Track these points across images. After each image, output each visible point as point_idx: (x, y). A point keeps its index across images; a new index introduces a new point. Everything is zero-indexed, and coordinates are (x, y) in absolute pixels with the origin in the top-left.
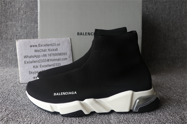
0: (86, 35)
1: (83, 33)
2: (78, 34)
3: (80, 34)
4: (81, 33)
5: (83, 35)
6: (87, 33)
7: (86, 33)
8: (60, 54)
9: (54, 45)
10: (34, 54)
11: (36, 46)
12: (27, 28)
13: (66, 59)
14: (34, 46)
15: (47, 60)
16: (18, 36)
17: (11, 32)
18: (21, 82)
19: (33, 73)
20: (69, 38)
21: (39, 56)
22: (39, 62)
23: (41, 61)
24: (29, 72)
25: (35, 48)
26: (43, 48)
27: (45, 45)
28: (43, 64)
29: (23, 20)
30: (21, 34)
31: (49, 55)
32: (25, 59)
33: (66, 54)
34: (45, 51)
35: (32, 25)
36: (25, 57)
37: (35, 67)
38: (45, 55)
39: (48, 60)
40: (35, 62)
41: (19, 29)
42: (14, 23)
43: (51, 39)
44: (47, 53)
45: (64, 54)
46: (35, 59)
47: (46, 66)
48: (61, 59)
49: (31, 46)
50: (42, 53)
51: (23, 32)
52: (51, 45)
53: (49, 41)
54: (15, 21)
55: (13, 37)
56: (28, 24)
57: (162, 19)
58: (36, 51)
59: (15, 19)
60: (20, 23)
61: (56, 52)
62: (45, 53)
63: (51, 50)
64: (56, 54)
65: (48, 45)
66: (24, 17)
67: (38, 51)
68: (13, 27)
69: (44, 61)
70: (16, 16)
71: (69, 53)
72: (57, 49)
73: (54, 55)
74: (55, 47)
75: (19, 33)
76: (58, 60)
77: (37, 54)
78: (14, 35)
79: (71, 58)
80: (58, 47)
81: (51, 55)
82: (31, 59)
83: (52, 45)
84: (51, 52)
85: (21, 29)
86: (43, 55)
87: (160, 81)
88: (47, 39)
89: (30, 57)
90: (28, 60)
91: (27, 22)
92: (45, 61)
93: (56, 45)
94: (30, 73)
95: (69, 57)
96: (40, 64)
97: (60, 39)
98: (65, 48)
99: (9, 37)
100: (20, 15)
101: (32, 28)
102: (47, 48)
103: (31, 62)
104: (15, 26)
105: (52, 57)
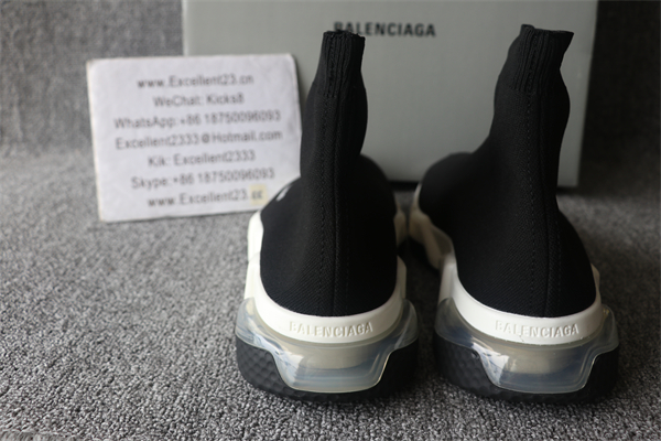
8: (253, 116)
9: (230, 79)
10: (151, 111)
11: (160, 83)
13: (276, 135)
14: (151, 84)
15: (200, 138)
18: (103, 219)
19: (146, 183)
21: (170, 123)
22: (169, 142)
24: (134, 180)
25: (157, 92)
26: (188, 91)
27: (194, 82)
28: (187, 151)
32: (120, 132)
34: (193, 101)
36: (120, 123)
37: (155, 161)
38: (194, 119)
39: (206, 139)
40: (155, 143)
44: (203, 109)
45: (269, 116)
46: (156, 132)
47: (198, 160)
48: (257, 136)
49: (141, 84)
50: (183, 111)
52: (217, 80)
53: (212, 65)
58: (159, 102)
61: (238, 108)
62: (193, 110)
63: (218, 100)
64: (239, 117)
65: (206, 82)
67: (169, 103)
69: (189, 139)
72: (240, 96)
73: (231, 118)
74: (231, 90)
76: (246, 138)
77: (163, 112)
79: (298, 132)
80: (245, 89)
81: (219, 117)
82: (141, 133)
83: (223, 79)
84: (217, 108)
86: (186, 119)
89: (138, 124)
90: (128, 134)
92: (194, 139)
93: (238, 78)
94: (138, 183)
95: (291, 128)
96: (174, 150)
97: (251, 57)
98: (271, 93)
102: (201, 91)
103: (141, 144)
105: (222, 128)
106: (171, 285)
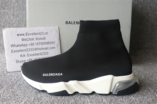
0: (74, 24)
1: (72, 22)
2: (67, 23)
3: (68, 23)
4: (70, 22)
5: (72, 24)
6: (76, 22)
7: (74, 22)
8: (48, 43)
9: (42, 33)
10: (21, 42)
11: (23, 35)
12: (19, 16)
13: (54, 47)
14: (21, 35)
15: (34, 49)
16: (10, 24)
17: (4, 20)
18: (8, 71)
19: (20, 61)
20: (57, 27)
21: (26, 45)
22: (26, 50)
23: (28, 50)
24: (16, 61)
25: (23, 37)
26: (31, 37)
27: (32, 34)
28: (30, 53)
29: (15, 8)
30: (13, 22)
31: (37, 44)
32: (12, 48)
33: (53, 43)
34: (32, 39)
35: (24, 13)
36: (12, 46)
37: (22, 56)
38: (32, 44)
39: (36, 49)
40: (22, 51)
41: (12, 17)
42: (6, 11)
43: (39, 28)
44: (35, 42)
45: (52, 43)
46: (22, 48)
47: (34, 55)
48: (49, 48)
49: (18, 35)
50: (29, 42)
51: (15, 20)
52: (38, 34)
53: (37, 29)
54: (8, 9)
55: (6, 25)
56: (20, 13)
57: (151, 8)
58: (23, 40)
59: (7, 8)
60: (12, 11)
61: (44, 41)
62: (32, 42)
63: (39, 39)
64: (44, 43)
65: (36, 34)
66: (16, 5)
67: (26, 40)
68: (6, 15)
69: (31, 50)
70: (8, 4)
71: (57, 41)
72: (45, 38)
73: (42, 44)
74: (42, 36)
75: (12, 21)
76: (46, 49)
77: (24, 42)
78: (7, 22)
79: (60, 47)
80: (46, 36)
81: (39, 43)
82: (18, 48)
83: (40, 34)
84: (38, 41)
85: (13, 17)
86: (30, 44)
87: (148, 73)
88: (35, 28)
89: (17, 46)
90: (15, 48)
91: (19, 11)
93: (44, 33)
94: (18, 62)
95: (57, 46)
96: (27, 53)
97: (48, 27)
98: (53, 37)
99: (2, 25)
100: (12, 3)
101: (23, 16)
102: (34, 37)
103: (18, 51)
104: (7, 14)
105: (40, 46)
106: (18, 92)
